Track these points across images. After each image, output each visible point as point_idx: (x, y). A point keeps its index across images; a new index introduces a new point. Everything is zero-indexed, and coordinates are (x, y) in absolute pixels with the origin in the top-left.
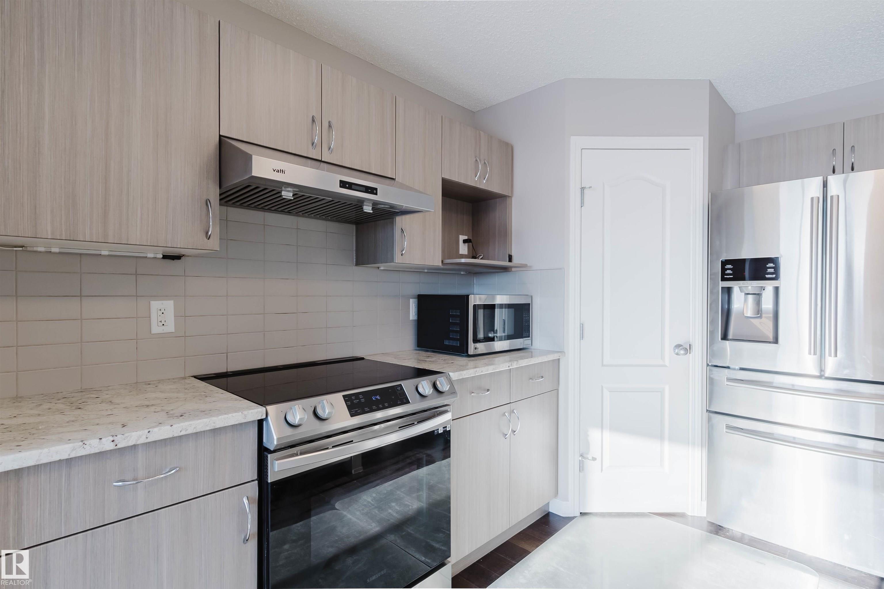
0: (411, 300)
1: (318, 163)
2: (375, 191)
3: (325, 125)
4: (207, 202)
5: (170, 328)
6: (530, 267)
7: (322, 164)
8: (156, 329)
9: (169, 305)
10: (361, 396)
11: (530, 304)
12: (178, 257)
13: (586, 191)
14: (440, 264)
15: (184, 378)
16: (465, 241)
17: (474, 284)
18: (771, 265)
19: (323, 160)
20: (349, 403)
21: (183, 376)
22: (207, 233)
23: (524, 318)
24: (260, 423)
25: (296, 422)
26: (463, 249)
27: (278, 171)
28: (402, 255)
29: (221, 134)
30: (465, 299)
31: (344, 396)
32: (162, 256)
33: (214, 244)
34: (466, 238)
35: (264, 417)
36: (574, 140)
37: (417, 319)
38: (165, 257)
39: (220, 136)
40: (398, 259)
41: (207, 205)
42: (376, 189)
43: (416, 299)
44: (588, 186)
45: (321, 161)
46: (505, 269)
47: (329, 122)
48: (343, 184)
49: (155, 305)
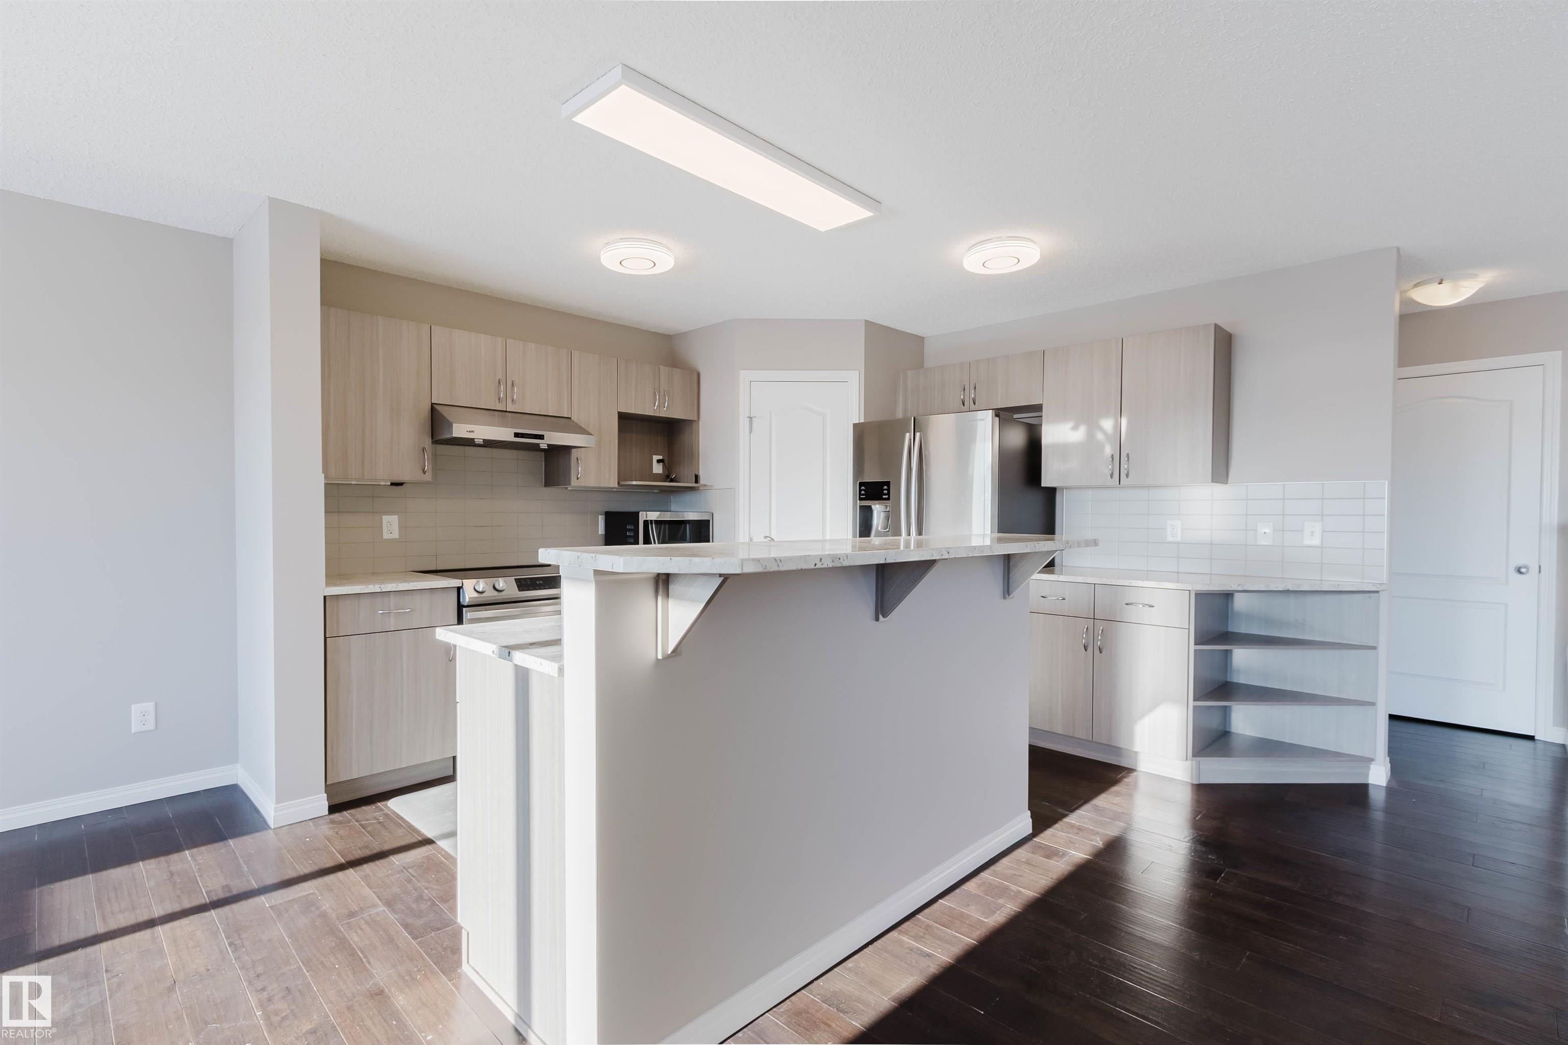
0: (600, 516)
1: (504, 413)
2: (542, 437)
3: (509, 383)
4: (424, 449)
5: (396, 535)
6: (711, 486)
7: (507, 414)
8: (386, 536)
9: (394, 519)
10: (528, 580)
11: (709, 521)
12: (401, 484)
13: (754, 420)
14: (616, 485)
15: (406, 572)
16: (659, 461)
17: (670, 502)
18: (886, 487)
19: (507, 410)
20: (518, 584)
21: (405, 570)
22: (424, 470)
23: (703, 533)
24: (459, 589)
25: (480, 590)
26: (658, 469)
27: (470, 432)
28: (578, 479)
29: (432, 402)
30: (636, 515)
31: (515, 579)
32: (390, 484)
33: (428, 477)
34: (661, 457)
35: (461, 585)
36: (742, 373)
37: (604, 533)
38: (392, 484)
39: (432, 404)
40: (574, 482)
41: (423, 451)
42: (543, 436)
43: (603, 515)
44: (754, 416)
45: (506, 411)
46: (691, 489)
47: (512, 382)
48: (517, 435)
49: (386, 519)
